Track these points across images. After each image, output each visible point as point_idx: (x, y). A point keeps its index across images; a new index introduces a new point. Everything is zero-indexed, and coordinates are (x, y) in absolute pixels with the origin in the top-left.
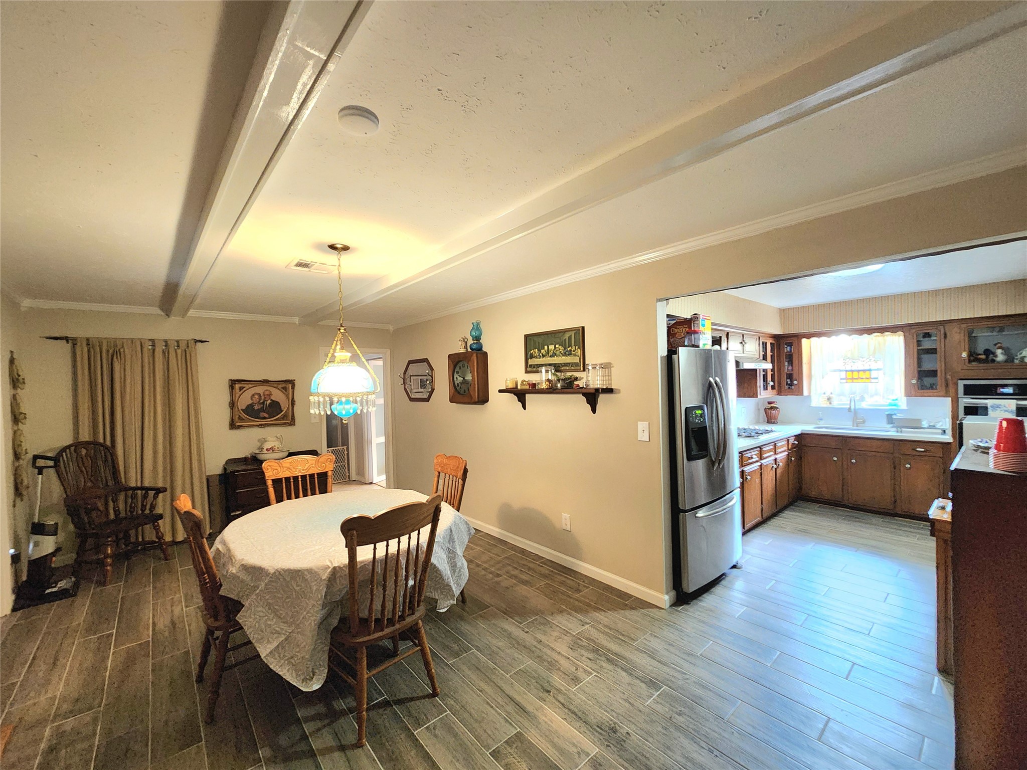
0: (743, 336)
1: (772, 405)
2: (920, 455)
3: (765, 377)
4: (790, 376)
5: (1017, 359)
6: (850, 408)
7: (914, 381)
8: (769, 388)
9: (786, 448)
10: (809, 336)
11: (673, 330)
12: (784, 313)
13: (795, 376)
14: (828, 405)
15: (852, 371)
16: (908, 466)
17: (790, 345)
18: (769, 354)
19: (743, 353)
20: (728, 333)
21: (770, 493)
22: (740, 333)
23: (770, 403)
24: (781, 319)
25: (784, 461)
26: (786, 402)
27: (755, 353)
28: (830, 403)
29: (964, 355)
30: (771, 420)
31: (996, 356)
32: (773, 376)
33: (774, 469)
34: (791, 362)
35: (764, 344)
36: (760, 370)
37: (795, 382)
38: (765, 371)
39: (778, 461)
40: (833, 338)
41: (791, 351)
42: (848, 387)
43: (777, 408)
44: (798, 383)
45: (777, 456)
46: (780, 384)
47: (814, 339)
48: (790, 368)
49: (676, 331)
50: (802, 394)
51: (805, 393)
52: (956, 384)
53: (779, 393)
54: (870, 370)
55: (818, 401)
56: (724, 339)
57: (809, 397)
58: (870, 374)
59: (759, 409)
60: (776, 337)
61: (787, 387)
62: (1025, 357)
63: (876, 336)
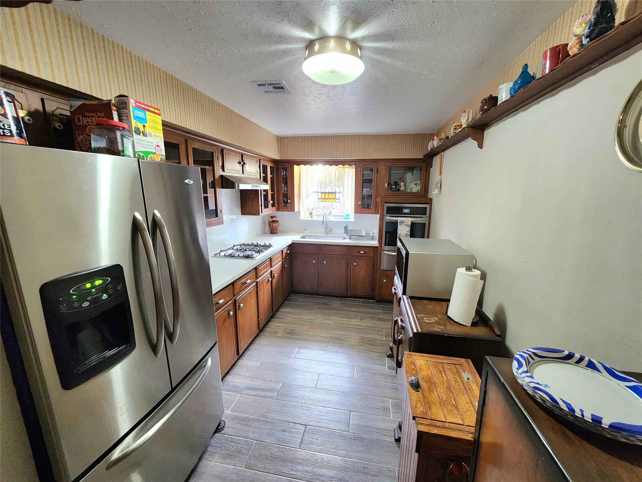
0: (242, 156)
1: (274, 219)
2: (362, 256)
3: (266, 196)
4: (286, 196)
5: (409, 189)
6: (323, 222)
7: (360, 203)
8: (270, 206)
9: (280, 259)
10: (299, 163)
11: (79, 119)
12: (281, 140)
13: (289, 196)
14: (310, 219)
15: (325, 193)
16: (355, 264)
17: (285, 169)
18: (269, 176)
19: (243, 173)
20: (222, 150)
21: (266, 304)
22: (239, 153)
23: (272, 217)
24: (278, 144)
25: (279, 271)
26: (283, 216)
27: (256, 174)
28: (312, 217)
29: (386, 185)
30: (273, 231)
31: (400, 187)
32: (273, 196)
33: (270, 282)
34: (286, 184)
35: (265, 167)
36: (261, 190)
37: (289, 201)
38: (266, 191)
39: (273, 272)
40: (314, 166)
41: (286, 175)
42: (322, 204)
43: (277, 221)
44: (291, 201)
45: (272, 269)
46: (278, 202)
47: (302, 166)
48: (286, 189)
49: (85, 121)
50: (293, 210)
51: (296, 209)
52: (383, 206)
53: (278, 210)
54: (335, 193)
55: (304, 216)
56: (217, 155)
57: (299, 212)
58: (335, 196)
59: (265, 222)
60: (274, 161)
61: (283, 205)
62: (412, 188)
63: (340, 167)
